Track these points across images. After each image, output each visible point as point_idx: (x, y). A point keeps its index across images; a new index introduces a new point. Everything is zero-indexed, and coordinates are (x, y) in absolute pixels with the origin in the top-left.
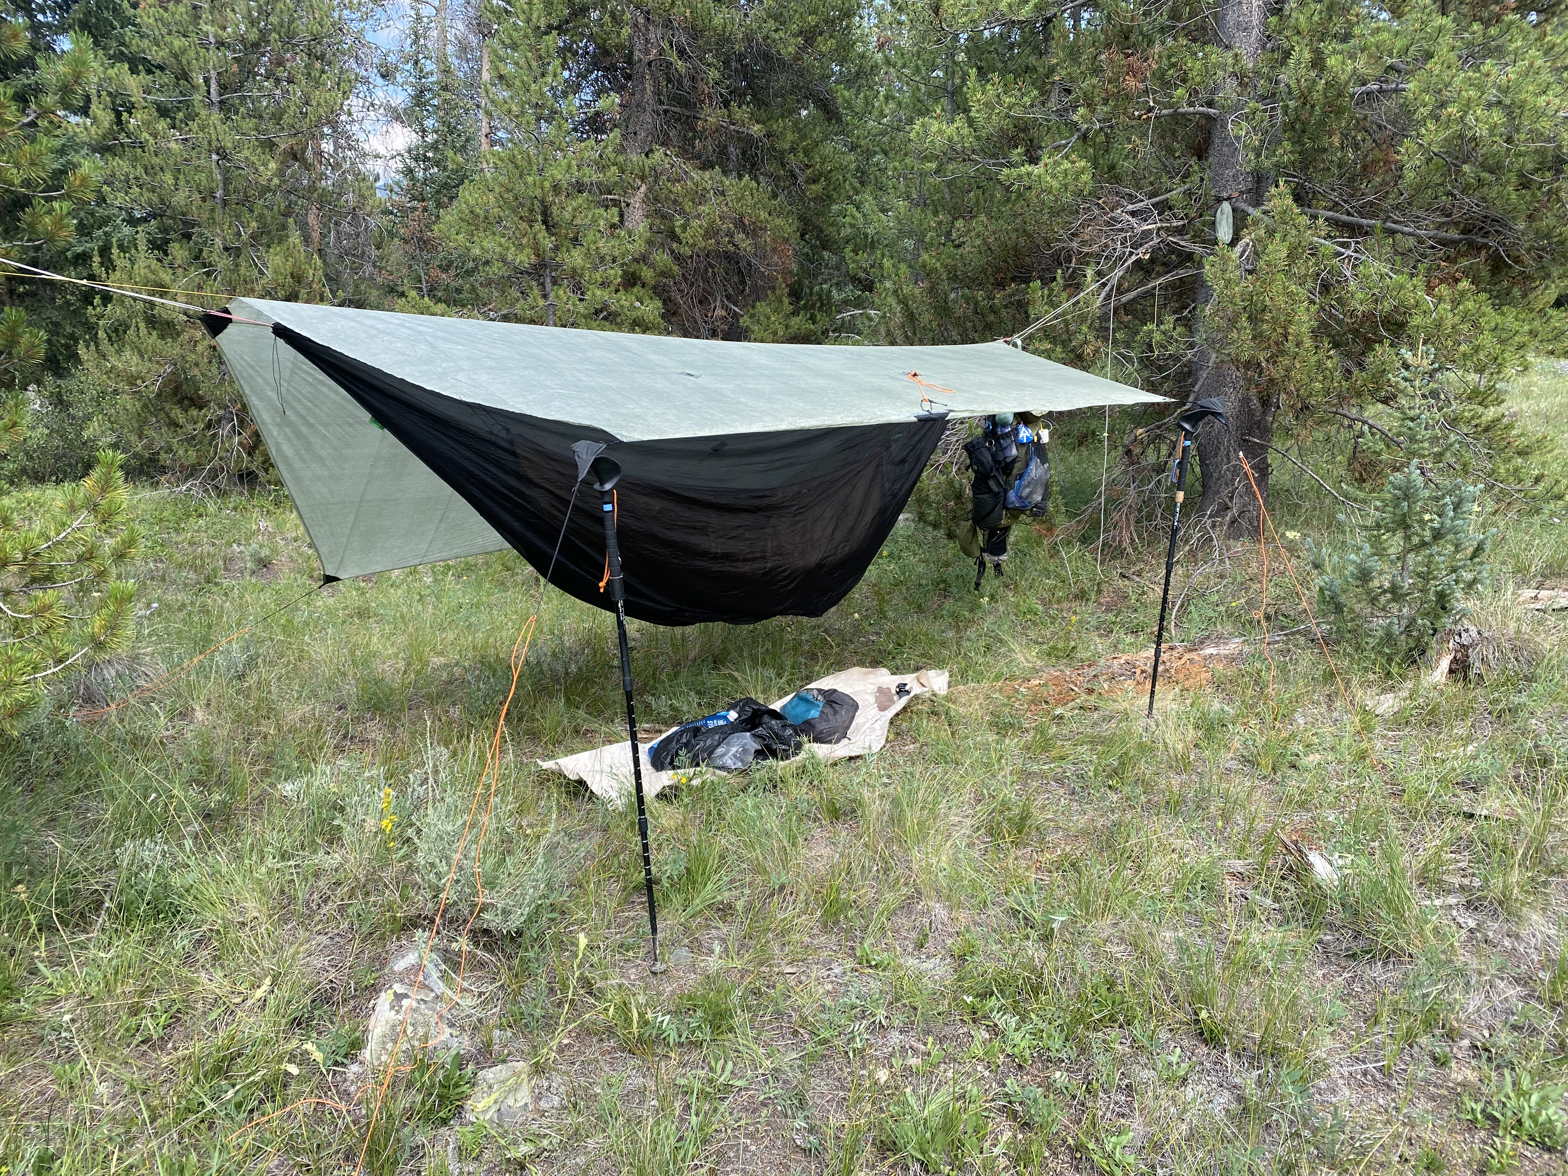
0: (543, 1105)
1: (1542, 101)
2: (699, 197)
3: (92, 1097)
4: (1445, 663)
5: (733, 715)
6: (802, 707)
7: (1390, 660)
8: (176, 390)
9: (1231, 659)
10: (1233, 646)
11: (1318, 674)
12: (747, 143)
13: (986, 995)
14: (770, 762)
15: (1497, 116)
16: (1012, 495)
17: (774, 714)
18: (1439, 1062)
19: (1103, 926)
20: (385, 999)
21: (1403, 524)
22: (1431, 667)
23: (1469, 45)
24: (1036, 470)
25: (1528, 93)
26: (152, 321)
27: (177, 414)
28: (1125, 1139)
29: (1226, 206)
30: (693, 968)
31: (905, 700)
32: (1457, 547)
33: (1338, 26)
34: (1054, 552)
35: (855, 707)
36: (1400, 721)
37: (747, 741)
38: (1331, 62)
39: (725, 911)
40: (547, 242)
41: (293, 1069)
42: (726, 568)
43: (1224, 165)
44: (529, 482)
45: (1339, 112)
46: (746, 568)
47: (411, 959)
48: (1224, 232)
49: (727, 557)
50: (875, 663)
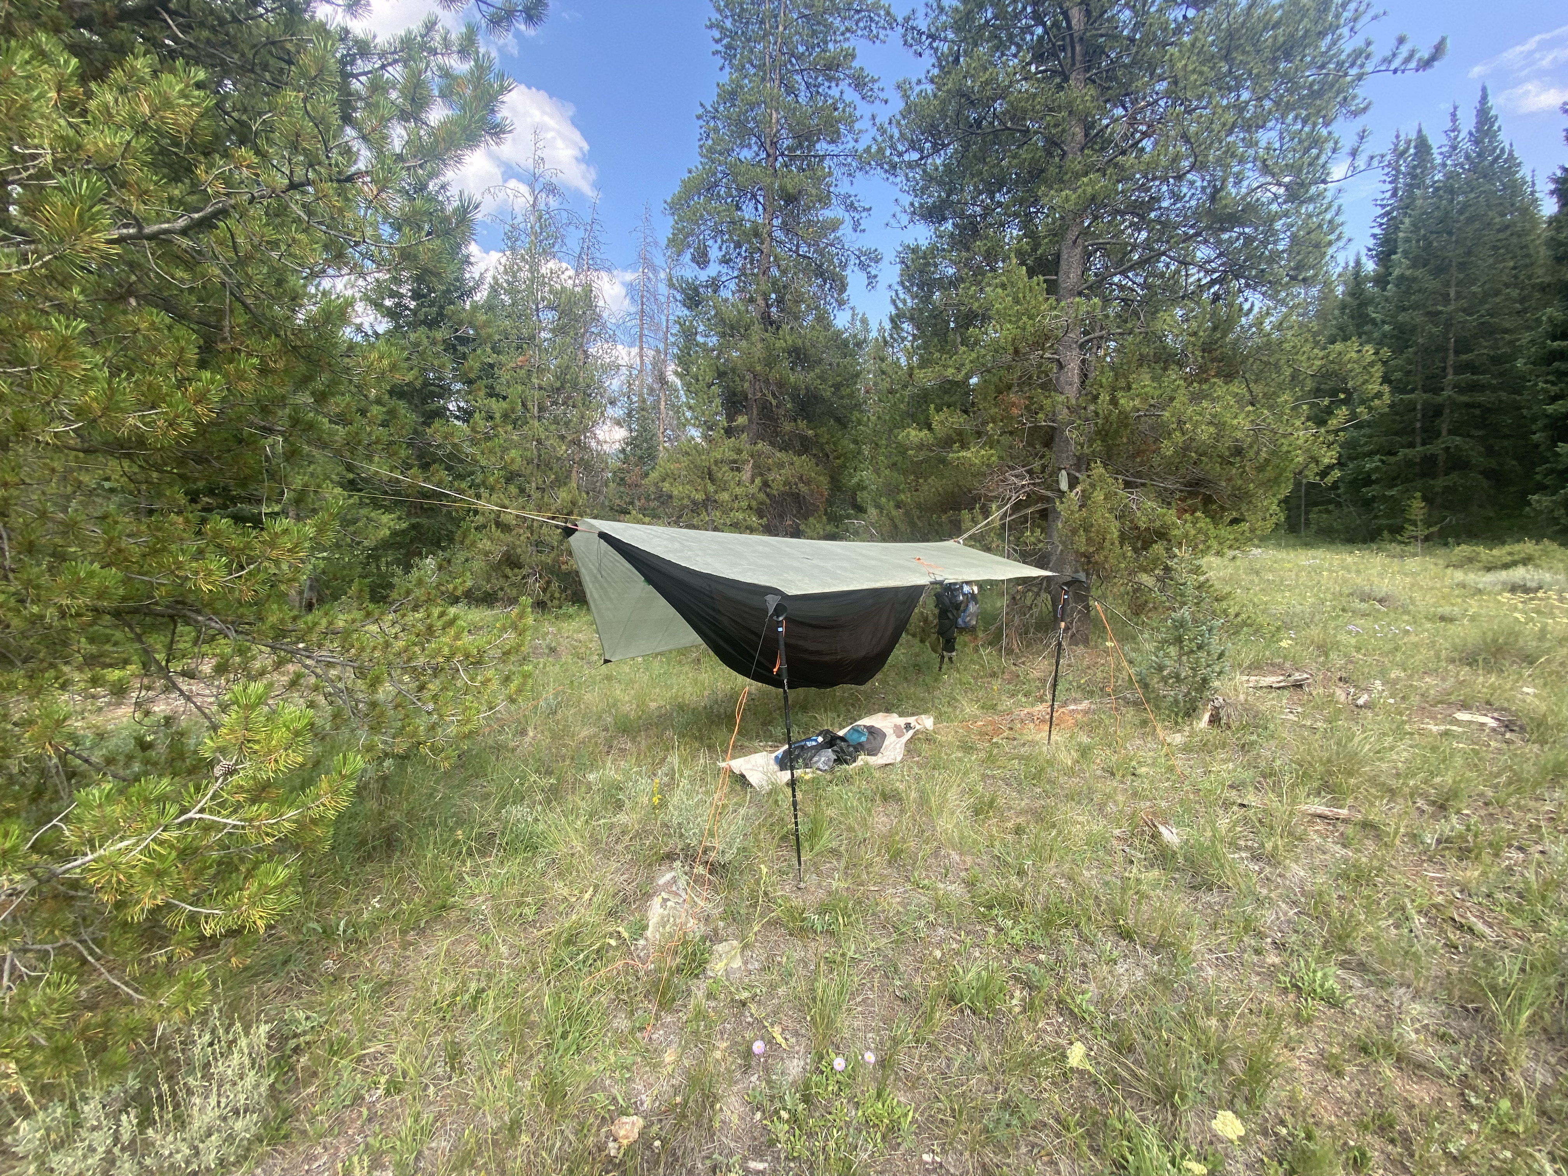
0: (750, 966)
1: (1235, 422)
2: (781, 466)
3: (499, 955)
4: (1206, 717)
5: (820, 739)
6: (856, 735)
7: (1177, 715)
8: (508, 559)
9: (1086, 712)
10: (1085, 704)
11: (1137, 722)
12: (804, 439)
13: (990, 907)
14: (845, 766)
15: (1212, 429)
16: (960, 621)
17: (842, 739)
18: (1258, 952)
19: (1050, 867)
20: (657, 901)
21: (1179, 640)
22: (1199, 719)
23: (1193, 393)
24: (972, 608)
25: (1227, 418)
26: (498, 524)
27: (508, 571)
28: (1087, 996)
29: (1064, 472)
30: (819, 886)
31: (911, 732)
32: (1209, 654)
33: (1122, 383)
34: (976, 650)
35: (884, 736)
36: (1187, 749)
37: (829, 754)
38: (1122, 401)
39: (835, 853)
40: (711, 488)
41: (613, 942)
42: (816, 658)
43: (1062, 452)
44: (719, 612)
45: (1126, 426)
46: (827, 658)
47: (668, 876)
48: (1064, 485)
49: (818, 652)
50: (888, 710)
